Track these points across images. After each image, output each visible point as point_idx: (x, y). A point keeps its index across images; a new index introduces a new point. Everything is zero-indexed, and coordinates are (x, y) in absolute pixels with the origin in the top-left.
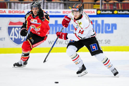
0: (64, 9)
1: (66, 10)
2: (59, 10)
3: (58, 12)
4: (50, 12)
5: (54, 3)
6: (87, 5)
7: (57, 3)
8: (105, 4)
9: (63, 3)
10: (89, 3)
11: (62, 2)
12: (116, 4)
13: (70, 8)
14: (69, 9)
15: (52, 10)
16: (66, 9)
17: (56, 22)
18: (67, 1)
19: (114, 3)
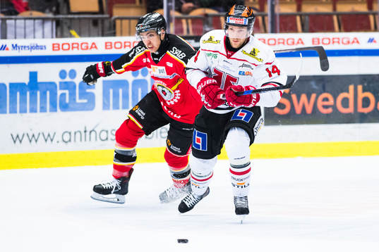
0: (57, 37)
1: (61, 41)
2: (40, 42)
3: (37, 47)
4: (15, 47)
5: (25, 19)
6: (125, 22)
7: (34, 19)
8: (178, 20)
9: (52, 20)
10: (129, 19)
11: (50, 15)
12: (210, 20)
13: (73, 32)
14: (71, 36)
15: (20, 42)
16: (62, 36)
17: (33, 75)
18: (63, 14)
19: (206, 15)
